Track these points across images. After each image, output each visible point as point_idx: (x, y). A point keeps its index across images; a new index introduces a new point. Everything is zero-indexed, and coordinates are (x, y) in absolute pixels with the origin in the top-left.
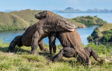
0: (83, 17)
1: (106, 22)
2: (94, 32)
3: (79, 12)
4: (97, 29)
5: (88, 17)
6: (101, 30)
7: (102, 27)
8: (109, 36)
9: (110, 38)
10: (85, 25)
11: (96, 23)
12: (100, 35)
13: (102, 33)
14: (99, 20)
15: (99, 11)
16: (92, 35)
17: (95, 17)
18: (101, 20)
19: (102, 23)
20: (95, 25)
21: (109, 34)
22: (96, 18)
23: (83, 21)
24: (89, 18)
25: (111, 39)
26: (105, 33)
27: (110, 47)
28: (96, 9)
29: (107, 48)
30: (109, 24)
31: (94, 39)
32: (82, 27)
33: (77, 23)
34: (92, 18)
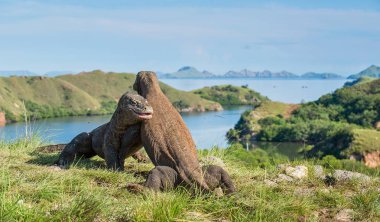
0: (217, 88)
1: (267, 98)
2: (242, 121)
3: (207, 78)
4: (247, 114)
5: (229, 88)
6: (257, 115)
7: (258, 109)
8: (274, 129)
9: (275, 134)
10: (222, 105)
11: (245, 101)
12: (255, 128)
13: (259, 122)
14: (251, 95)
15: (254, 75)
16: (237, 127)
17: (243, 87)
18: (258, 94)
19: (259, 101)
20: (242, 104)
21: (273, 125)
22: (245, 90)
23: (216, 96)
24: (231, 90)
25: (277, 136)
26: (265, 122)
27: (277, 154)
28: (245, 70)
29: (270, 155)
30: (275, 103)
31: (241, 135)
32: (216, 110)
33: (204, 100)
34: (236, 91)
